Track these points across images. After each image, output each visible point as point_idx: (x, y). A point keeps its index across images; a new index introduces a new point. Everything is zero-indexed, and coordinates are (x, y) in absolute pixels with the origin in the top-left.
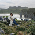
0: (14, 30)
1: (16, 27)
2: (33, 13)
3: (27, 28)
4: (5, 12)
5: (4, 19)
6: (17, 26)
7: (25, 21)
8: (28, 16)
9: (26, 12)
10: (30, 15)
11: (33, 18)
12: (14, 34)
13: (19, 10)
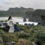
0: (16, 37)
1: (18, 34)
2: (40, 16)
3: (31, 34)
4: (4, 15)
5: (2, 24)
6: (20, 33)
7: (29, 26)
8: (34, 20)
9: (32, 15)
10: (37, 18)
11: (40, 22)
12: (15, 42)
13: (23, 13)
